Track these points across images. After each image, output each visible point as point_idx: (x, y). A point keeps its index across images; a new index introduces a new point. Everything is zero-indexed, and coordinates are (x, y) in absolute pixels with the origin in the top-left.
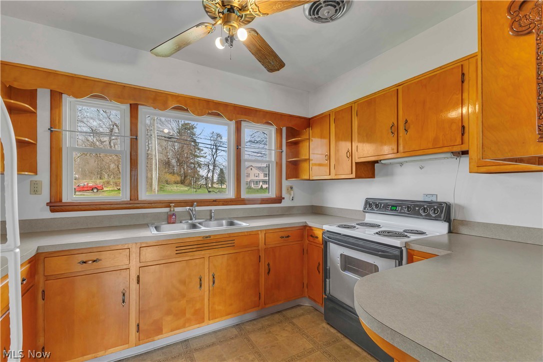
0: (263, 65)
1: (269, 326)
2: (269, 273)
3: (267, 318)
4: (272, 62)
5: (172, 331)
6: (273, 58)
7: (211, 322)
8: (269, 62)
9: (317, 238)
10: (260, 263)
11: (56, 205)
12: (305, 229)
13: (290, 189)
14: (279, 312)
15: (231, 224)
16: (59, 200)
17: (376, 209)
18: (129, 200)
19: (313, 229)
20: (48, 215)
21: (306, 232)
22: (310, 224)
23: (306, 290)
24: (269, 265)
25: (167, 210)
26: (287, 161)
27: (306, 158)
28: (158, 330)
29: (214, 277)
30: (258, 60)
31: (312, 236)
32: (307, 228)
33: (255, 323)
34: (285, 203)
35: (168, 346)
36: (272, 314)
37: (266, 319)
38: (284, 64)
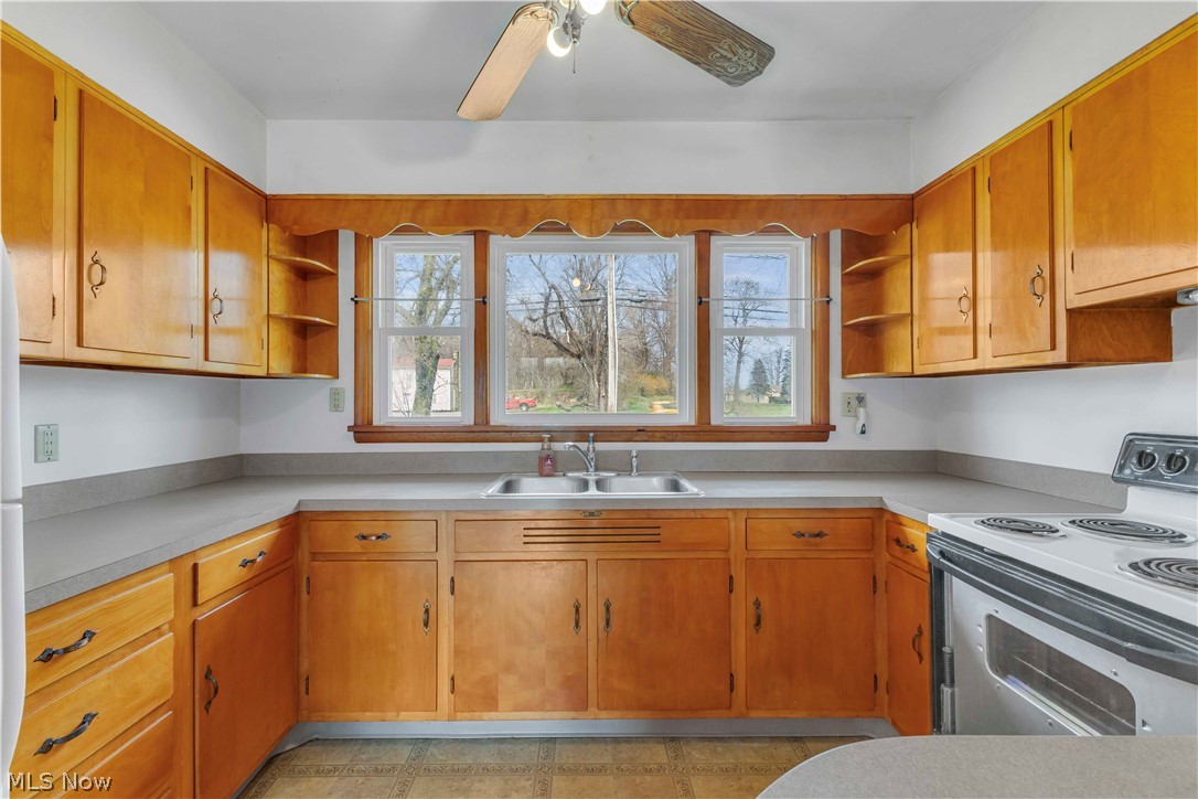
0: (709, 71)
1: (755, 770)
2: (758, 623)
3: (756, 745)
4: (730, 55)
5: (517, 709)
6: (729, 41)
7: (604, 714)
8: (722, 56)
9: (914, 550)
10: (733, 596)
11: (364, 431)
12: (881, 517)
13: (854, 403)
14: (796, 739)
15: (675, 487)
16: (366, 422)
17: (1168, 476)
18: (473, 423)
19: (904, 521)
20: (349, 446)
21: (880, 527)
22: (894, 505)
23: (886, 698)
24: (757, 604)
25: (534, 447)
26: (844, 327)
27: (903, 312)
28: (489, 702)
29: (608, 609)
30: (689, 59)
31: (898, 541)
32: (887, 517)
33: (720, 749)
34: (839, 442)
35: (514, 740)
36: (773, 739)
37: (753, 748)
38: (772, 50)
